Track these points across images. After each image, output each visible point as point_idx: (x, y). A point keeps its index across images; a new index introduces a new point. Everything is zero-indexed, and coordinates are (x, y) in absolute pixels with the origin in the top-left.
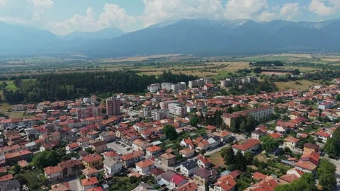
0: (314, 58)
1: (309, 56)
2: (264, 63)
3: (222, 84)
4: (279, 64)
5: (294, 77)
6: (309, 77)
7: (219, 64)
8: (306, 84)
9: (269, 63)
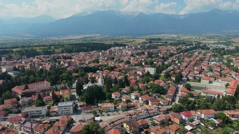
0: (178, 37)
1: (175, 36)
2: (153, 39)
3: (139, 46)
4: (159, 39)
5: (165, 44)
6: (171, 44)
7: (132, 40)
8: (169, 46)
9: (155, 39)
